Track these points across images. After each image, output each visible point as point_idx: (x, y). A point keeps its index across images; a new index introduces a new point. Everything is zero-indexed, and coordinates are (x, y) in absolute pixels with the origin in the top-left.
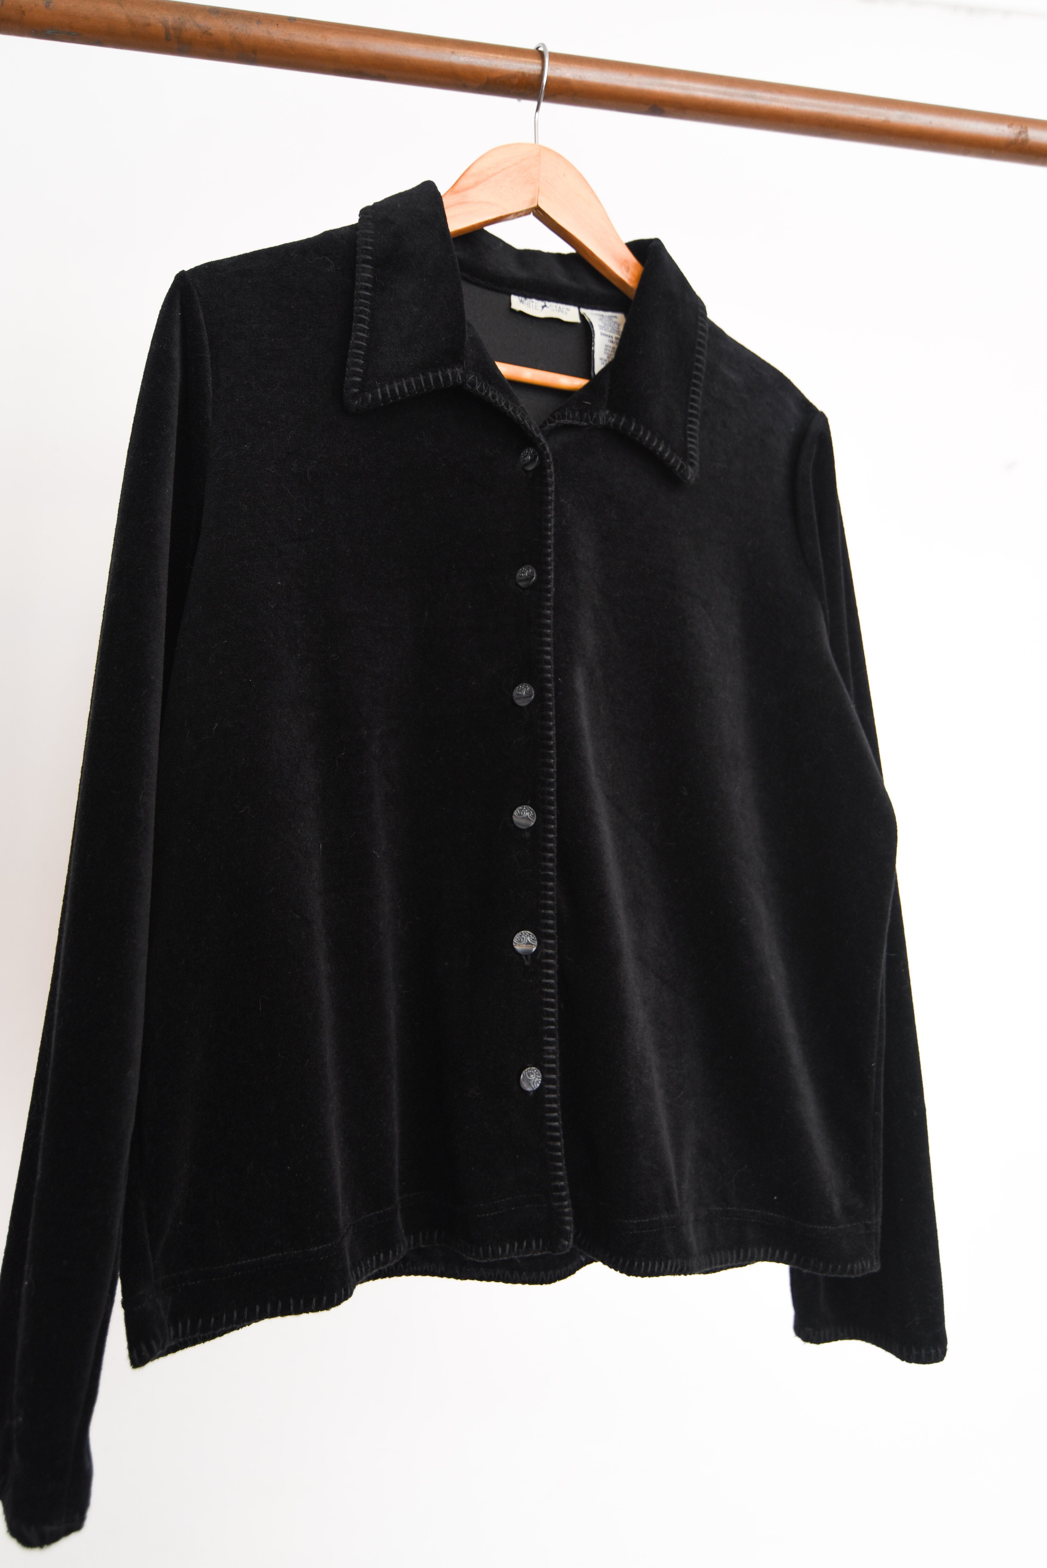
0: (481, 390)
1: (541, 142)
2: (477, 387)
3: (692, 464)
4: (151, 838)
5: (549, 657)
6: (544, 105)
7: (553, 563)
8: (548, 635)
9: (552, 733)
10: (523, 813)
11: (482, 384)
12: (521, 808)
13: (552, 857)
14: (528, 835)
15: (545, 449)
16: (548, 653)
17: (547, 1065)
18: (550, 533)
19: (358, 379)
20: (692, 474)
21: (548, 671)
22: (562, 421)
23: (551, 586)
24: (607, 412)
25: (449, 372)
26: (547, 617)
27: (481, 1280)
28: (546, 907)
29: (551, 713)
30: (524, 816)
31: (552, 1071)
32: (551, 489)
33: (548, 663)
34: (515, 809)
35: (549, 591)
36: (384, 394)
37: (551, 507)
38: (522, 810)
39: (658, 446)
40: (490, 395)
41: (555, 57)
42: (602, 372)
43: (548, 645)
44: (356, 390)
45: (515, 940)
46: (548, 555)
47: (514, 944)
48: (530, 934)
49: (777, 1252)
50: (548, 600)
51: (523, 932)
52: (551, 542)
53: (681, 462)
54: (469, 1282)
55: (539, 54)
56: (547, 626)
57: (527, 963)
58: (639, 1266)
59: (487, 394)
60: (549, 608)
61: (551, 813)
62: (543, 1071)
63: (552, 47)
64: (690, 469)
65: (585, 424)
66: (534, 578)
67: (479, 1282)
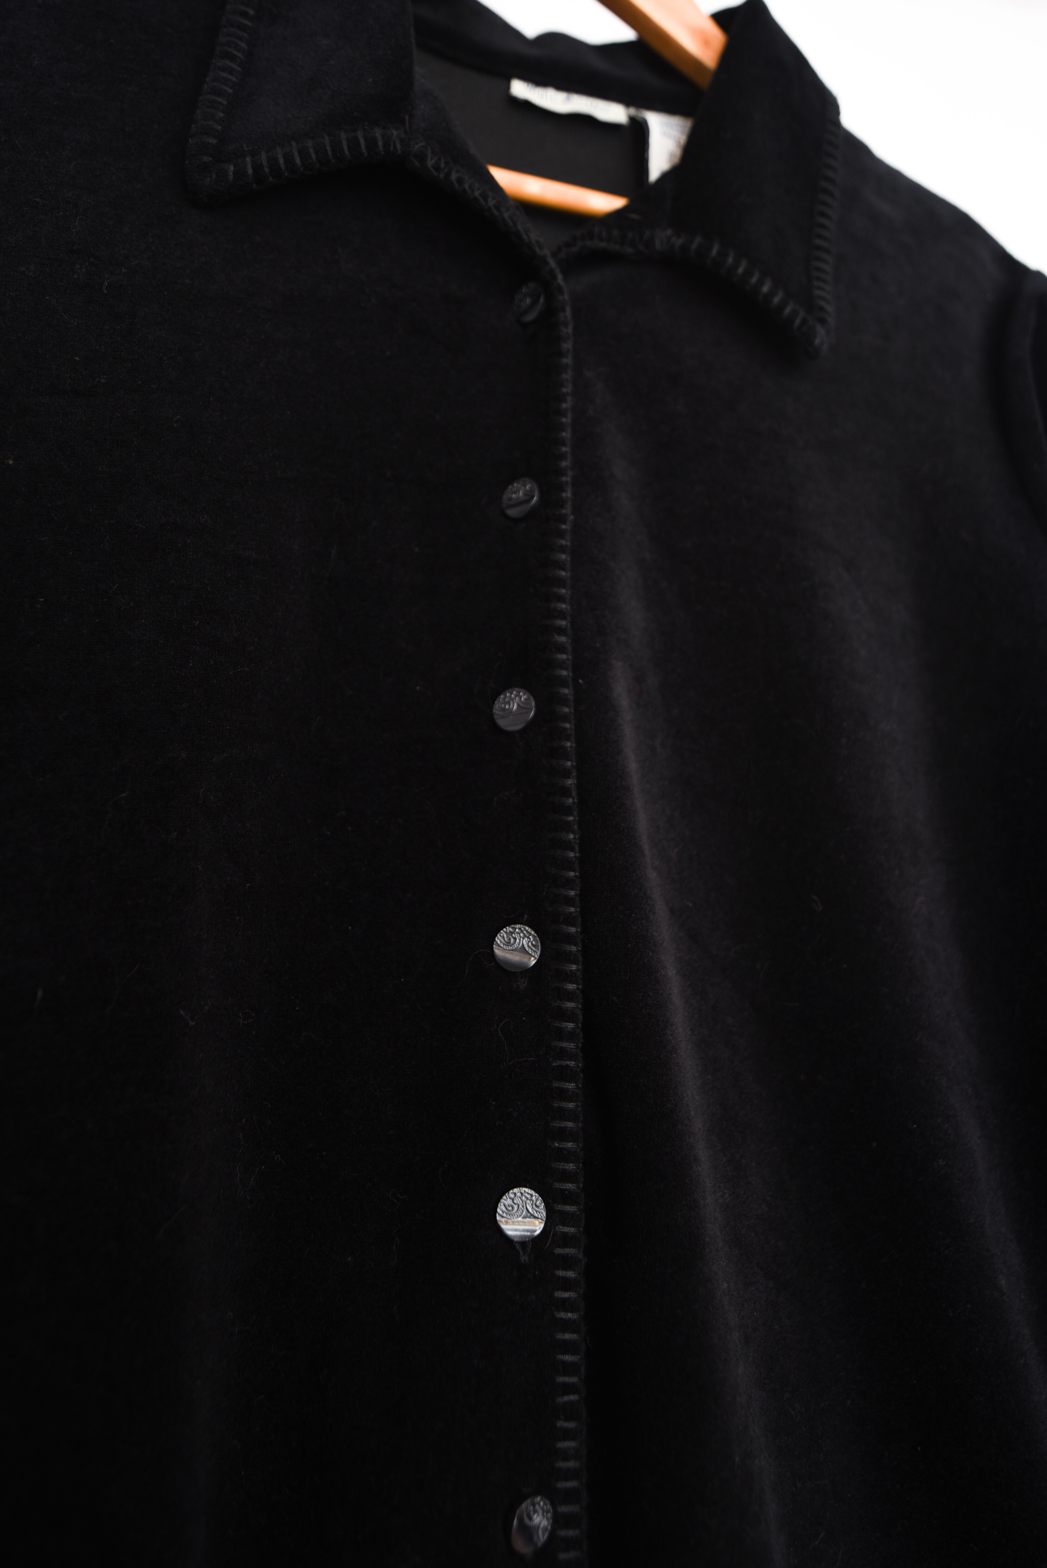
0: (437, 168)
2: (430, 163)
3: (823, 321)
5: (563, 639)
7: (570, 473)
8: (561, 599)
9: (570, 782)
10: (515, 939)
11: (439, 159)
12: (509, 929)
13: (571, 1030)
14: (523, 984)
15: (555, 277)
16: (561, 631)
17: (562, 1485)
18: (564, 420)
19: (212, 141)
20: (822, 337)
21: (562, 665)
22: (588, 243)
23: (567, 510)
24: (669, 232)
25: (378, 132)
26: (561, 566)
28: (561, 1135)
29: (569, 744)
30: (516, 945)
32: (567, 346)
33: (561, 649)
34: (498, 931)
35: (563, 519)
36: (257, 167)
37: (568, 376)
38: (512, 933)
39: (761, 283)
40: (454, 176)
43: (562, 615)
44: (206, 159)
45: (500, 1210)
46: (562, 457)
47: (498, 1218)
48: (531, 1197)
50: (561, 534)
51: (516, 1191)
52: (566, 435)
53: (802, 314)
56: (561, 583)
57: (525, 1260)
59: (448, 175)
60: (563, 549)
61: (569, 939)
62: (555, 1498)
64: (819, 328)
65: (630, 250)
66: (535, 498)
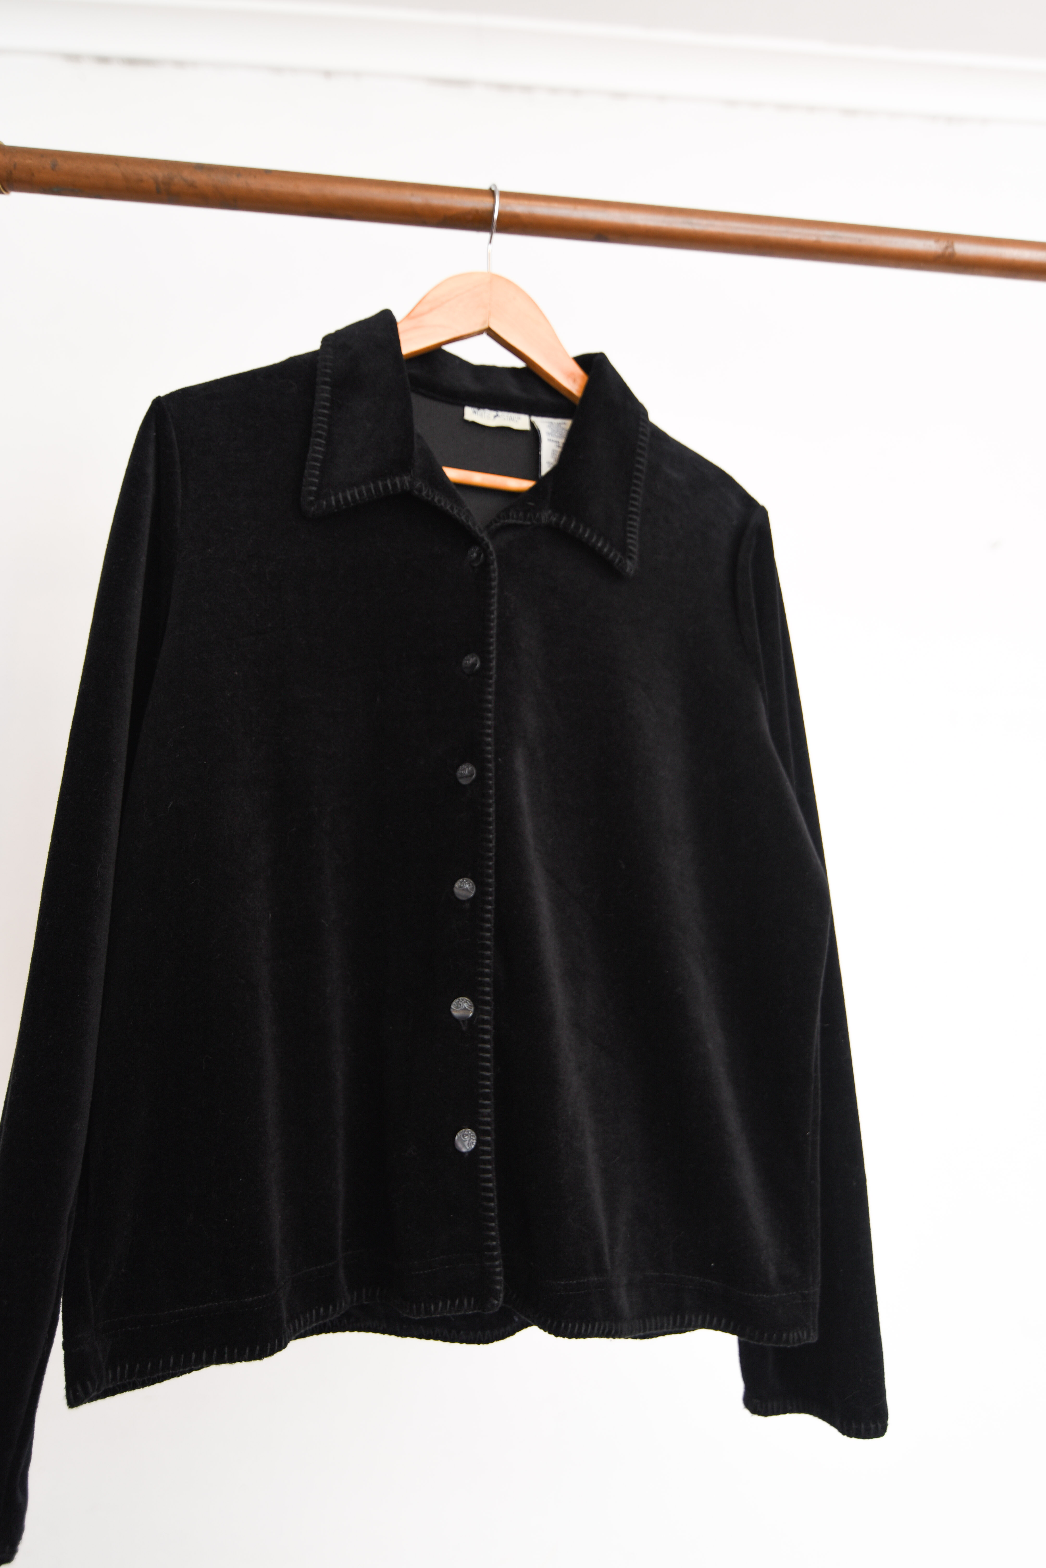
0: (428, 495)
1: (495, 270)
2: (424, 493)
3: (631, 558)
4: (108, 907)
5: (489, 739)
6: (497, 237)
7: (495, 652)
8: (488, 719)
9: (491, 810)
10: (464, 885)
11: (429, 491)
12: (461, 880)
13: (489, 927)
14: (467, 905)
15: (488, 547)
16: (488, 735)
17: (482, 1128)
18: (492, 624)
19: (314, 488)
20: (630, 567)
21: (489, 752)
22: (506, 521)
23: (493, 672)
24: (550, 512)
25: (397, 480)
26: (489, 702)
27: (420, 1338)
28: (483, 975)
29: (491, 791)
30: (464, 887)
31: (487, 1133)
32: (495, 583)
33: (488, 744)
34: (456, 881)
35: (490, 678)
36: (337, 501)
37: (494, 600)
38: (462, 882)
39: (597, 541)
40: (436, 499)
41: (504, 195)
42: (549, 474)
43: (489, 727)
44: (312, 498)
45: (453, 1007)
46: (491, 644)
47: (451, 1010)
48: (467, 1001)
49: (715, 1320)
50: (490, 686)
51: (460, 998)
52: (494, 632)
53: (619, 556)
54: (409, 1339)
55: (491, 193)
56: (489, 711)
57: (464, 1028)
58: (566, 1327)
59: (433, 499)
60: (490, 693)
61: (489, 885)
62: (479, 1133)
63: (502, 187)
64: (629, 563)
65: (529, 523)
66: (477, 665)
67: (418, 1340)
